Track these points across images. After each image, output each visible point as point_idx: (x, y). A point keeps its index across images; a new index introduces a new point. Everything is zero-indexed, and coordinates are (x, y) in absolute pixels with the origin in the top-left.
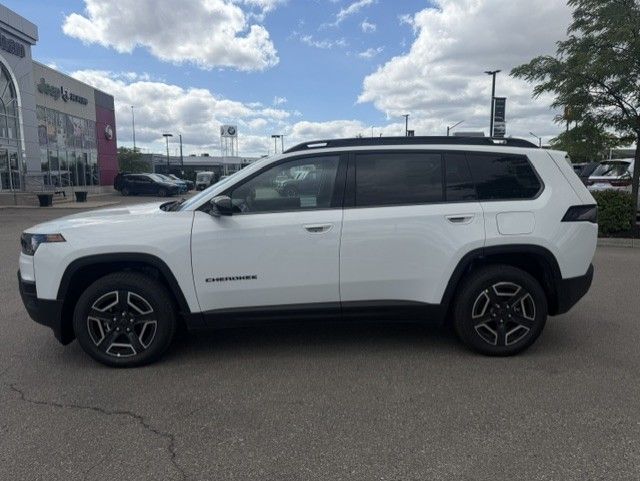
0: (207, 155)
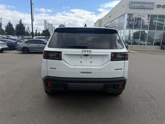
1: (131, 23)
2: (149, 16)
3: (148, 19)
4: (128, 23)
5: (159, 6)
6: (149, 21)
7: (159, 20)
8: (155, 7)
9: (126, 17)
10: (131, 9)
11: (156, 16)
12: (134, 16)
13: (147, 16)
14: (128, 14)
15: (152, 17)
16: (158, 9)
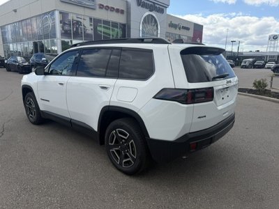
0: (258, 51)
1: (67, 28)
2: (91, 19)
3: (91, 25)
4: (63, 27)
5: (101, 6)
6: (92, 27)
7: (104, 27)
8: (98, 7)
9: (57, 16)
10: (64, 4)
11: (99, 21)
12: (70, 17)
13: (88, 19)
14: (60, 13)
15: (96, 22)
16: (101, 10)
